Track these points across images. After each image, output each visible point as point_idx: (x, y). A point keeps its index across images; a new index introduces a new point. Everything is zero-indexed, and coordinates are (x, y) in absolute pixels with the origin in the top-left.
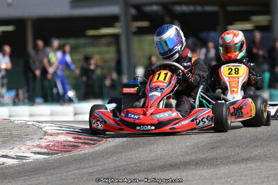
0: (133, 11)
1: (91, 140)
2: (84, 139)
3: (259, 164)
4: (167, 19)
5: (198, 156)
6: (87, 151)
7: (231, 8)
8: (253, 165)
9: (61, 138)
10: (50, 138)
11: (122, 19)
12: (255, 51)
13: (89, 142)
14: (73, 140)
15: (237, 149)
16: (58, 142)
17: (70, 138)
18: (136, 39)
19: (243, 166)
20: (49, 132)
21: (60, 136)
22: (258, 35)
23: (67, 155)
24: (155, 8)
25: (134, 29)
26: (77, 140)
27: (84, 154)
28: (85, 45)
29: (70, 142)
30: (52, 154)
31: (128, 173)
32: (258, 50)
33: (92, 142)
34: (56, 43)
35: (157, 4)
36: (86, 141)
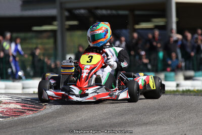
0: (67, 14)
1: (34, 107)
2: (29, 107)
3: (156, 127)
4: (91, 19)
5: (111, 120)
6: (31, 116)
7: (137, 13)
8: (151, 128)
9: (12, 106)
10: (4, 106)
11: (59, 18)
12: (155, 44)
13: (33, 109)
14: (21, 107)
15: (140, 116)
16: (10, 109)
17: (19, 106)
18: (68, 34)
19: (144, 128)
20: (4, 101)
21: (11, 105)
22: (157, 33)
23: (16, 118)
24: (82, 11)
25: (67, 27)
26: (24, 108)
27: (29, 118)
28: (31, 38)
29: (19, 109)
30: (5, 118)
31: (61, 132)
32: (157, 43)
33: (34, 109)
34: (8, 35)
35: (84, 8)
36: (30, 109)
